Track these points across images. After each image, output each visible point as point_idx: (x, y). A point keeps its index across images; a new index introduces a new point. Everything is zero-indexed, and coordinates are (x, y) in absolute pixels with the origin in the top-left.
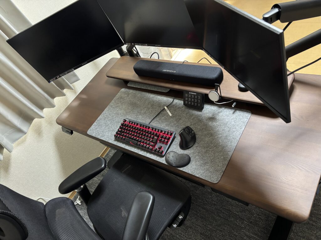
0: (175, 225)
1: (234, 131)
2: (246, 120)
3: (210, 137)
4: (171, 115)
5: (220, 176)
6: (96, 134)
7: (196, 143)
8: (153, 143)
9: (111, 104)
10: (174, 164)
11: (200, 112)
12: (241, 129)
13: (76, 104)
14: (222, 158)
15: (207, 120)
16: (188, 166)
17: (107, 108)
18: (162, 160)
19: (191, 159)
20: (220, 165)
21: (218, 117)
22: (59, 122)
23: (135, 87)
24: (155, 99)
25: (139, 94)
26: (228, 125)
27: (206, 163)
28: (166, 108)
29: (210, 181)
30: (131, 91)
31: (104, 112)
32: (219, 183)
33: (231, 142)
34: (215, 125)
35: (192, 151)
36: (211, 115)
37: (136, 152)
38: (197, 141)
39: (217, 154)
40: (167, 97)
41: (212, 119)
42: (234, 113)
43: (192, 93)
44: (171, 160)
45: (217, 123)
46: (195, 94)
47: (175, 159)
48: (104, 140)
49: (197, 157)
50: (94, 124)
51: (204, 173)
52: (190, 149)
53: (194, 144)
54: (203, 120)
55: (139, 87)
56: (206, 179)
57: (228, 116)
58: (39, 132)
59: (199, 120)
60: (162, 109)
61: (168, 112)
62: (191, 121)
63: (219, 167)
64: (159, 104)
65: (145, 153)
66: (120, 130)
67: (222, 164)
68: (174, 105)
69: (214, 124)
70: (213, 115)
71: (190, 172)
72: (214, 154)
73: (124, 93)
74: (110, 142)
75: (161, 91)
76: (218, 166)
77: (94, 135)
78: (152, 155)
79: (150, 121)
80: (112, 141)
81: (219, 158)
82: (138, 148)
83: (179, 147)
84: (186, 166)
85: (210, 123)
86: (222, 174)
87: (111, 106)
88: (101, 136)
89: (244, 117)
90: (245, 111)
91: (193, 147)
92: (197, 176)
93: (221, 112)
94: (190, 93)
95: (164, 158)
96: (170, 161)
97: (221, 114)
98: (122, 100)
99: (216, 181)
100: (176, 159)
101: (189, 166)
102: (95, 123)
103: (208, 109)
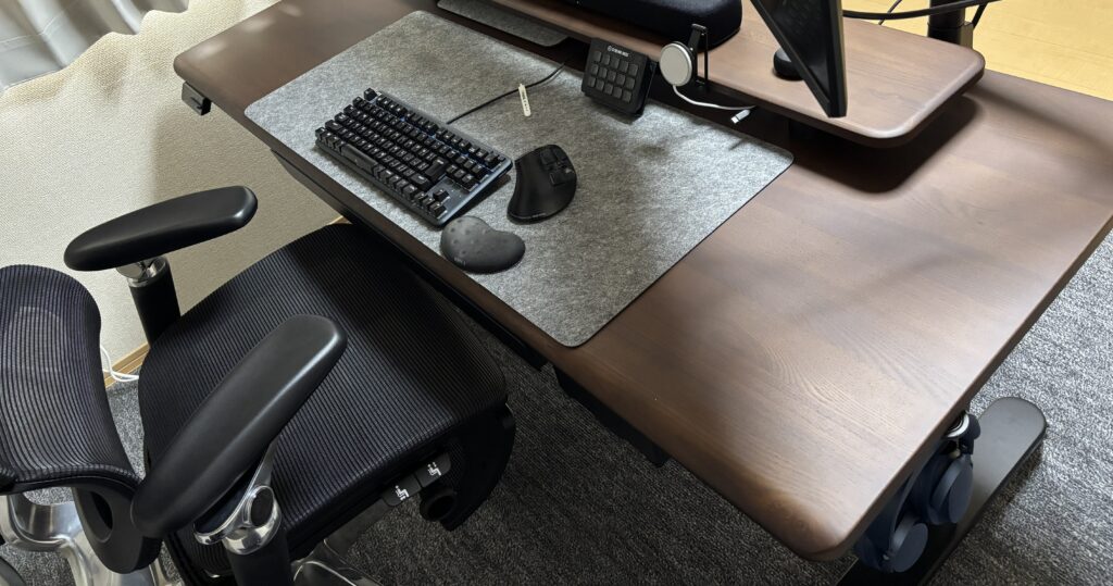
0: (405, 491)
1: (708, 203)
2: (764, 177)
3: (620, 203)
4: (527, 112)
5: (594, 328)
6: (270, 118)
7: (566, 212)
8: (426, 176)
9: (360, 45)
10: (461, 255)
11: (626, 123)
12: (735, 199)
13: (259, 25)
14: (629, 272)
15: (634, 152)
16: (505, 273)
17: (343, 54)
18: (431, 240)
19: (527, 256)
20: (609, 294)
21: (674, 151)
22: (181, 65)
23: (457, 12)
24: (502, 58)
25: (459, 34)
26: (696, 180)
27: (567, 277)
28: (522, 88)
29: (553, 336)
30: (441, 22)
31: (325, 64)
32: (583, 348)
33: (684, 232)
34: (656, 171)
35: (542, 233)
36: (655, 140)
37: (361, 196)
38: (572, 206)
39: (617, 259)
40: (543, 61)
41: (656, 151)
42: (733, 148)
43: (616, 51)
44: (456, 242)
45: (666, 168)
46: (624, 54)
47: (472, 242)
48: (284, 141)
49: (547, 255)
50: (277, 91)
51: (547, 305)
52: (537, 225)
53: (558, 212)
54: (624, 148)
55: (469, 16)
56: (544, 329)
57: (709, 153)
58: (110, 82)
59: (612, 146)
60: (510, 89)
61: (525, 102)
62: (583, 144)
63: (604, 300)
64: (509, 75)
65: (389, 205)
66: (342, 117)
67: (621, 291)
68: (552, 88)
69: (656, 167)
70: (665, 140)
71: (502, 296)
72: (609, 256)
73: (418, 24)
74: (299, 151)
75: (532, 39)
76: (604, 295)
77: (260, 121)
78: (408, 217)
79: (454, 115)
80: (305, 148)
81: (616, 272)
82: (374, 187)
83: (505, 211)
84: (499, 274)
85: (642, 163)
86: (605, 322)
87: (357, 53)
88: (280, 129)
89: (764, 165)
90: (775, 151)
91: (552, 220)
92: (520, 311)
93: (695, 136)
94: (609, 48)
95: (438, 235)
96: (452, 242)
97: (690, 143)
98: (399, 40)
99: (575, 339)
100: (477, 241)
101: (509, 275)
102: (283, 89)
103: (657, 121)
